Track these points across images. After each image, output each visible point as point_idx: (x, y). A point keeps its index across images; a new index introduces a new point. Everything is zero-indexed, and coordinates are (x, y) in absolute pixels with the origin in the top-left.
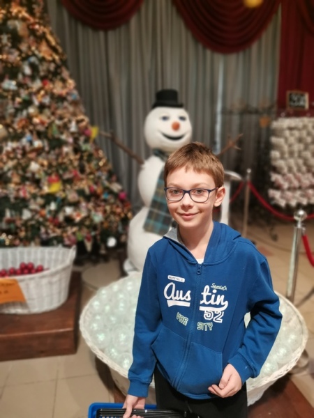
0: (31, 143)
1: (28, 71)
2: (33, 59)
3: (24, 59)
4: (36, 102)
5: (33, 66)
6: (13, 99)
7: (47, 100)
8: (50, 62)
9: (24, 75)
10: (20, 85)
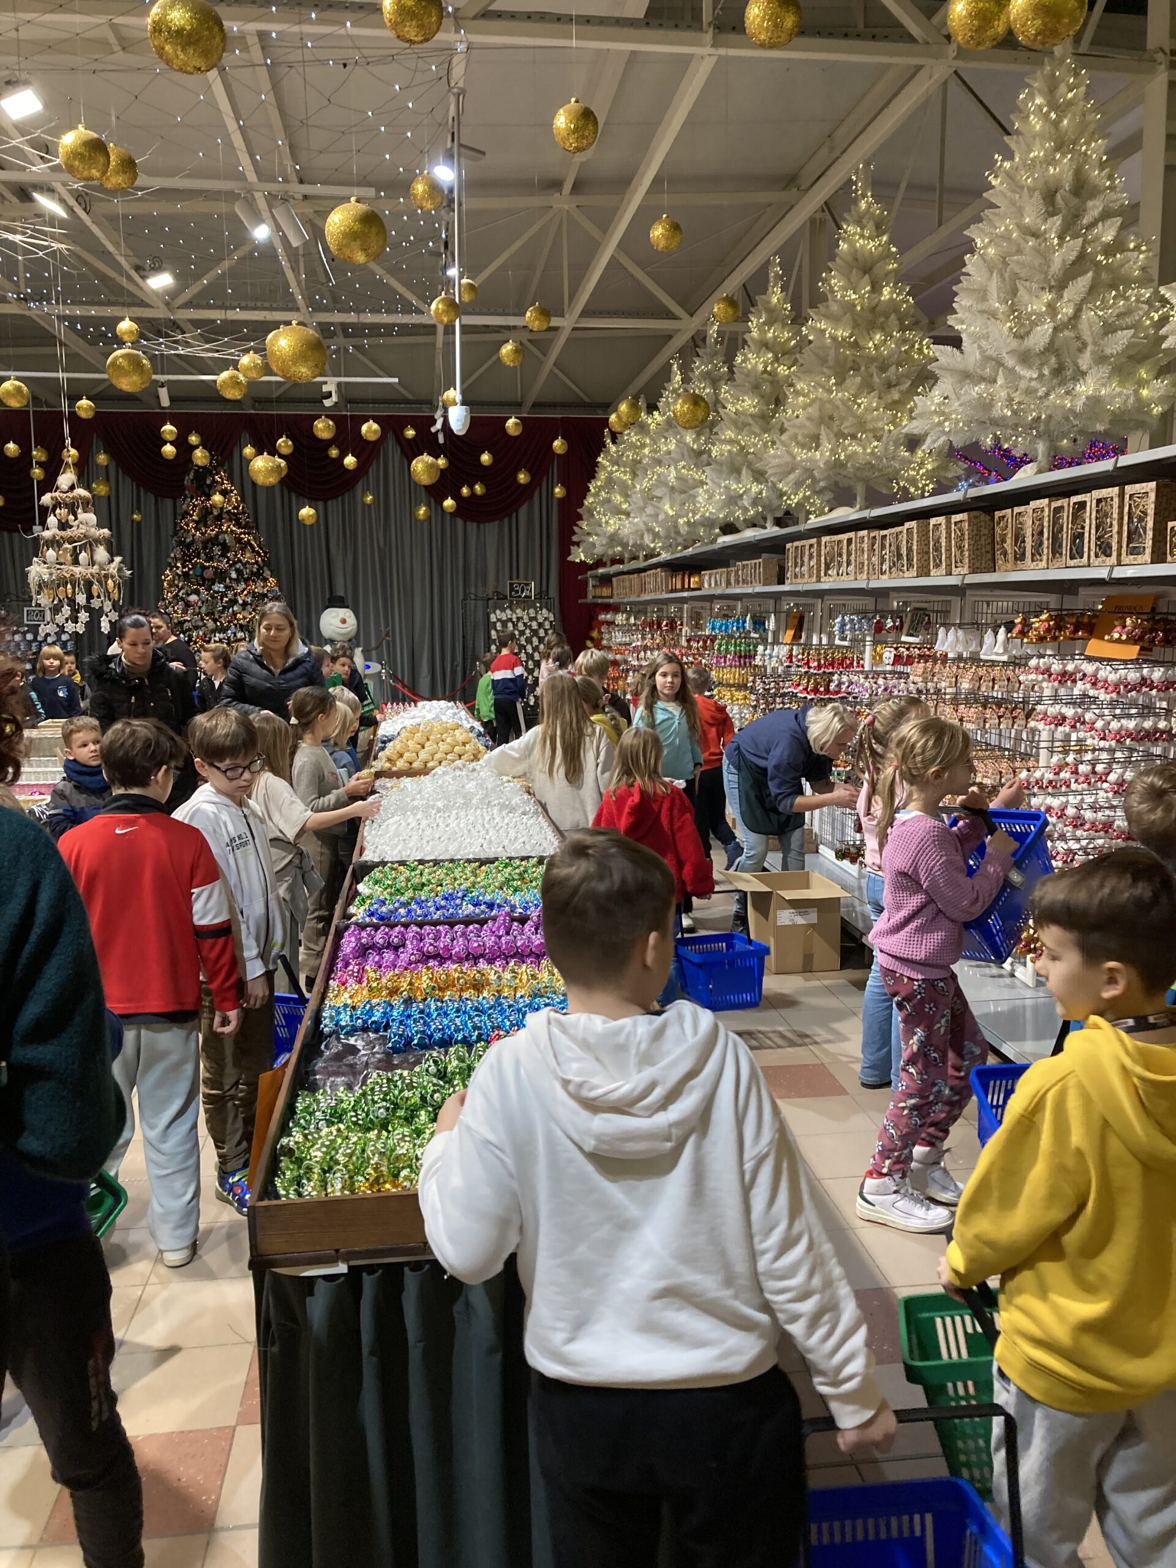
0: (235, 634)
1: (234, 575)
2: (238, 566)
3: (231, 566)
4: (241, 602)
5: (238, 571)
6: (222, 599)
7: (249, 600)
8: (253, 564)
9: (231, 579)
10: (227, 588)
